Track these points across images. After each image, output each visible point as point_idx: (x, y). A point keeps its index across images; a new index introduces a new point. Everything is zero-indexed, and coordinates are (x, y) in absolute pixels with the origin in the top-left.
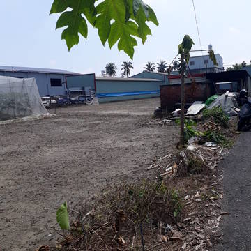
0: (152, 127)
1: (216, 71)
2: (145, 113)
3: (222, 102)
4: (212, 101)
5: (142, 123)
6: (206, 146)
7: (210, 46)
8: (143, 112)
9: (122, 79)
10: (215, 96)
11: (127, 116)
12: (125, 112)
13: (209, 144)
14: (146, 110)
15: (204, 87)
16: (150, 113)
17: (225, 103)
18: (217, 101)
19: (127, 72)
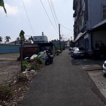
0: (15, 65)
1: (45, 42)
2: (14, 59)
3: (43, 55)
4: (40, 54)
5: (11, 63)
6: (31, 71)
7: (43, 33)
8: (13, 58)
9: (5, 44)
10: (41, 52)
11: (5, 61)
12: (4, 59)
13: (32, 71)
14: (15, 58)
15: (37, 48)
16: (16, 59)
17: (44, 55)
18: (41, 54)
19: (8, 41)
